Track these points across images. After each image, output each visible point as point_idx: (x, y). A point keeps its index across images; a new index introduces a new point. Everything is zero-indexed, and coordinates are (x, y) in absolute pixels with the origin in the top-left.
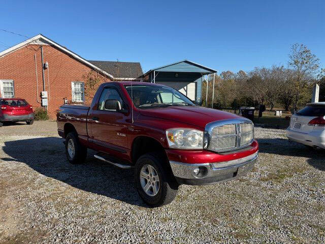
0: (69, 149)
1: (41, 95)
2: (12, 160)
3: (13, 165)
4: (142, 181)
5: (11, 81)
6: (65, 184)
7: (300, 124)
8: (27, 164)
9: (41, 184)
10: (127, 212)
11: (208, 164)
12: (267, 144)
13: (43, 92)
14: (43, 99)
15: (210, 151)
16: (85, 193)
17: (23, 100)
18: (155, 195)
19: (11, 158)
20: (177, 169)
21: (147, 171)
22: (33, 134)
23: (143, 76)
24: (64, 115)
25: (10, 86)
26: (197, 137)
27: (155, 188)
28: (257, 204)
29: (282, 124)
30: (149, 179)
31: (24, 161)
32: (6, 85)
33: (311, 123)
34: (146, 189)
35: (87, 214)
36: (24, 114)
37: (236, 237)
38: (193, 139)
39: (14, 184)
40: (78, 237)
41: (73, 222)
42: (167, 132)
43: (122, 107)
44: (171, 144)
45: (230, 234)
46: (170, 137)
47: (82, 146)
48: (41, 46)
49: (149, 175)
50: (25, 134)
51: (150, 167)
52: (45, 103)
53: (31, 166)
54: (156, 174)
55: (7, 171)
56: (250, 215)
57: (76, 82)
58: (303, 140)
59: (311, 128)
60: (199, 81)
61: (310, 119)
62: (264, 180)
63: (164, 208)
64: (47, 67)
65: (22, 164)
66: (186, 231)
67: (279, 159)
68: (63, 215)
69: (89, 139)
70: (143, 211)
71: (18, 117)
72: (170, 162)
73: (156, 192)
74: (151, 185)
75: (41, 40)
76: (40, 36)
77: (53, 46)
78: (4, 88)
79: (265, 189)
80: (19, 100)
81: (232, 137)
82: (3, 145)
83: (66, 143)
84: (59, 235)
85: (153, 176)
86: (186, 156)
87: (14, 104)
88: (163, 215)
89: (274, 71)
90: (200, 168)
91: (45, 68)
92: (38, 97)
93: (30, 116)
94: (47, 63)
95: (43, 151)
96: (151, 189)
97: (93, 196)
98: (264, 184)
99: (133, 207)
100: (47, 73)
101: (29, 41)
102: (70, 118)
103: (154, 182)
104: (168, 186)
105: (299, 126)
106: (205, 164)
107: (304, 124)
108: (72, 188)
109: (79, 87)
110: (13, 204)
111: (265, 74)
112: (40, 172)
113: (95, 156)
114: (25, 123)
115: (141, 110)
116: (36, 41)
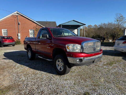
0: (29, 54)
1: (18, 35)
2: (7, 59)
3: (7, 61)
4: (57, 65)
5: (6, 30)
6: (27, 67)
7: (119, 44)
8: (13, 60)
10: (51, 77)
11: (83, 58)
13: (18, 34)
15: (83, 53)
16: (35, 71)
17: (11, 37)
18: (62, 70)
20: (70, 60)
21: (59, 61)
22: (15, 50)
24: (27, 41)
25: (6, 31)
26: (78, 47)
27: (62, 68)
28: (102, 74)
29: (112, 45)
30: (60, 64)
31: (12, 59)
32: (4, 31)
33: (124, 43)
34: (59, 68)
35: (36, 78)
36: (11, 42)
37: (94, 86)
39: (8, 68)
41: (30, 81)
42: (66, 46)
44: (68, 50)
45: (92, 85)
48: (17, 16)
49: (60, 63)
50: (12, 50)
51: (60, 60)
52: (19, 38)
53: (14, 61)
54: (62, 62)
55: (5, 63)
56: (99, 78)
58: (121, 50)
59: (124, 45)
61: (123, 41)
62: (105, 65)
63: (65, 75)
64: (20, 24)
65: (11, 61)
66: (74, 84)
68: (27, 78)
69: (36, 50)
70: (58, 77)
71: (9, 43)
72: (68, 58)
73: (62, 69)
74: (61, 67)
75: (17, 13)
76: (17, 12)
77: (22, 16)
78: (4, 32)
79: (105, 68)
80: (9, 37)
81: (92, 47)
82: (4, 54)
83: (27, 52)
84: (25, 85)
85: (61, 63)
86: (74, 55)
87: (7, 38)
88: (65, 78)
89: (108, 24)
90: (79, 59)
91: (19, 24)
93: (14, 43)
94: (20, 23)
95: (19, 55)
96: (61, 69)
97: (38, 72)
98: (105, 67)
99: (53, 75)
100: (20, 26)
101: (13, 14)
102: (29, 42)
103: (62, 65)
104: (67, 67)
105: (118, 44)
106: (81, 58)
107: (121, 43)
108: (30, 69)
109: (32, 31)
110: (8, 74)
111: (105, 26)
112: (18, 63)
113: (39, 57)
114: (12, 45)
115: (56, 38)
116: (15, 14)
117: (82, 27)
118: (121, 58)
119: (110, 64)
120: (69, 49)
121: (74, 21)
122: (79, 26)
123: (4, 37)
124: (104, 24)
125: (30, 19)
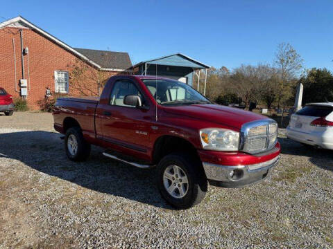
0: (69, 146)
1: (20, 83)
2: (2, 156)
4: (166, 183)
6: (74, 184)
7: (301, 125)
8: (22, 161)
9: (46, 184)
10: (153, 214)
11: (243, 166)
13: (22, 80)
14: (22, 89)
15: (244, 152)
16: (100, 195)
17: (2, 89)
18: (181, 197)
20: (210, 170)
21: (172, 172)
22: (15, 127)
24: (58, 107)
26: (231, 138)
27: (181, 189)
30: (175, 180)
31: (17, 158)
34: (171, 190)
35: (110, 218)
36: (3, 104)
37: (274, 240)
38: (227, 140)
39: (14, 185)
40: (110, 244)
41: (99, 227)
42: (201, 132)
43: (142, 103)
44: (204, 144)
45: (266, 236)
46: (204, 138)
48: (20, 30)
49: (174, 176)
50: (7, 127)
51: (176, 168)
52: (24, 92)
53: (27, 164)
54: (182, 175)
56: (278, 216)
57: (60, 71)
58: (304, 140)
59: (313, 128)
60: (190, 76)
63: (190, 210)
64: (27, 52)
65: (16, 162)
66: (222, 235)
68: (84, 220)
69: (97, 136)
70: (169, 214)
72: (203, 163)
73: (183, 194)
74: (177, 186)
75: (20, 22)
76: (19, 19)
77: (34, 30)
81: (263, 138)
83: (66, 139)
84: (89, 242)
85: (179, 177)
86: (220, 158)
90: (234, 170)
92: (17, 86)
93: (10, 106)
94: (27, 49)
95: (34, 146)
96: (177, 191)
97: (110, 198)
98: (279, 184)
99: (157, 209)
100: (27, 59)
101: (7, 23)
102: (65, 110)
103: (181, 184)
104: (199, 188)
106: (240, 167)
107: (306, 123)
108: (83, 188)
109: (62, 76)
110: (22, 207)
111: (251, 71)
112: (40, 170)
113: (104, 154)
114: (3, 113)
115: (164, 107)
116: (14, 23)
117: (197, 74)
119: (289, 176)
120: (207, 141)
122: (190, 70)
124: (249, 67)
125: (57, 41)
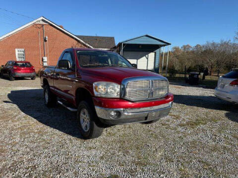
0: (46, 97)
1: (43, 60)
2: (10, 102)
3: (10, 105)
4: (81, 120)
5: (23, 50)
6: (35, 120)
8: (18, 106)
9: (19, 119)
10: (67, 141)
11: (122, 109)
12: (200, 100)
13: (44, 58)
14: (44, 63)
16: (45, 127)
17: (29, 63)
18: (88, 130)
19: (10, 101)
23: (115, 48)
25: (22, 53)
29: (212, 85)
30: (85, 119)
31: (17, 104)
32: (20, 53)
33: (232, 84)
34: (83, 126)
35: (38, 141)
36: (29, 73)
39: (2, 118)
41: (26, 145)
42: (94, 85)
44: (96, 93)
46: (96, 88)
47: (54, 95)
48: (43, 25)
49: (85, 116)
50: (27, 86)
53: (20, 107)
55: (3, 110)
56: (156, 150)
58: (225, 97)
59: (232, 88)
60: (157, 51)
61: (231, 80)
62: (181, 125)
64: (47, 39)
67: (202, 111)
68: (22, 140)
69: (55, 90)
71: (24, 74)
72: (95, 107)
74: (86, 123)
75: (43, 20)
76: (42, 18)
77: (51, 25)
78: (19, 54)
79: (178, 132)
80: (26, 63)
82: (10, 92)
84: (12, 153)
85: (87, 117)
86: (107, 103)
87: (23, 66)
88: (91, 145)
89: (222, 45)
91: (45, 41)
92: (41, 61)
93: (33, 74)
94: (47, 37)
100: (47, 44)
101: (35, 21)
103: (88, 121)
104: (95, 125)
105: (223, 86)
107: (226, 84)
108: (38, 122)
111: (215, 47)
116: (39, 21)
118: (223, 113)
120: (97, 91)
121: (147, 36)
122: (158, 47)
123: (16, 62)
124: (213, 44)
